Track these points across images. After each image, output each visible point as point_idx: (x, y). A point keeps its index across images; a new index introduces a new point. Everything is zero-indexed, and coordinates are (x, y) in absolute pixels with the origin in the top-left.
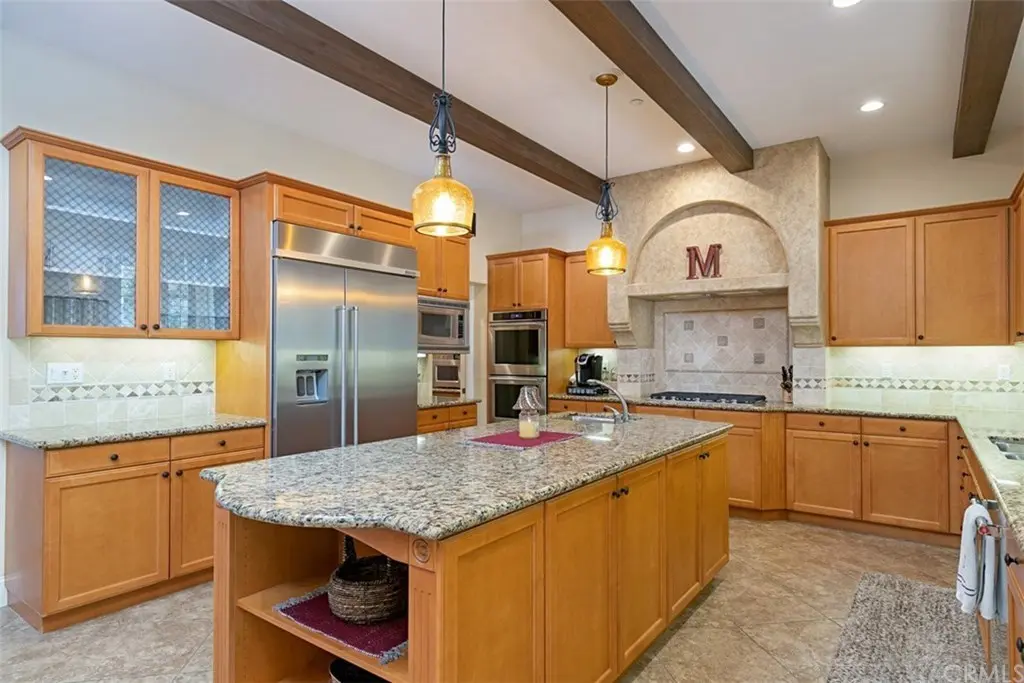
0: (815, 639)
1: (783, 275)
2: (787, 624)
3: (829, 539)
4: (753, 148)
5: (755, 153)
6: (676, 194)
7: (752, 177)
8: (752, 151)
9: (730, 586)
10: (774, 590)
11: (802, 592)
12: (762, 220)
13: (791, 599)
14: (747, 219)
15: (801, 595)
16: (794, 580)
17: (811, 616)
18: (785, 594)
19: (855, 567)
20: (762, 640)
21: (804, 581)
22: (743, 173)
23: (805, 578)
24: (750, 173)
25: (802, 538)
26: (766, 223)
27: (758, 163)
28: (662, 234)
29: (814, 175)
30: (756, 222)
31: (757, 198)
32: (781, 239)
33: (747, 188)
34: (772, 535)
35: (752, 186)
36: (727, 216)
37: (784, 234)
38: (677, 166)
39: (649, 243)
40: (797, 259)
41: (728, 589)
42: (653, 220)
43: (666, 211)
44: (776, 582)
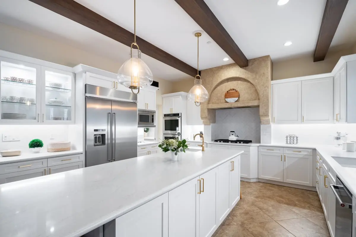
0: (270, 230)
1: (258, 101)
2: (260, 223)
3: (273, 188)
4: (248, 59)
5: (249, 61)
6: (223, 75)
7: (247, 69)
8: (248, 60)
9: (240, 207)
10: (255, 209)
11: (265, 209)
12: (251, 83)
13: (261, 213)
14: (246, 83)
15: (264, 211)
16: (261, 205)
17: (268, 220)
18: (259, 210)
19: (282, 199)
20: (251, 230)
21: (265, 205)
22: (245, 68)
23: (266, 204)
24: (247, 68)
25: (264, 188)
26: (252, 84)
27: (250, 64)
28: (218, 88)
29: (268, 68)
30: (249, 84)
31: (249, 76)
32: (257, 89)
33: (246, 72)
34: (254, 187)
35: (247, 72)
36: (239, 82)
37: (258, 88)
38: (223, 66)
39: (214, 91)
40: (262, 96)
41: (239, 209)
42: (215, 84)
43: (219, 80)
44: (255, 206)
